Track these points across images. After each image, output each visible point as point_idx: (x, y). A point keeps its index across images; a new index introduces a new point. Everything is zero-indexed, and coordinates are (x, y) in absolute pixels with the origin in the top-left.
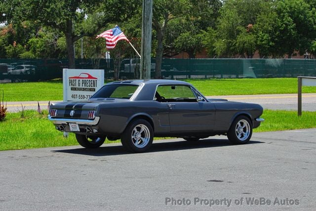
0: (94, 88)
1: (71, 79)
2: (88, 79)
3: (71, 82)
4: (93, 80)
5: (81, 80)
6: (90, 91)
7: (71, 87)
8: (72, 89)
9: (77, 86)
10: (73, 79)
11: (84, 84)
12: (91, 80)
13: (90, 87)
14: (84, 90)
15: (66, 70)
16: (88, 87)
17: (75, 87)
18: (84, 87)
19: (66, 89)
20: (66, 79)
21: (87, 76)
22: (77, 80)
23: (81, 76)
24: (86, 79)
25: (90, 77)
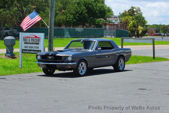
0: (38, 42)
1: (24, 38)
2: (35, 38)
3: (24, 40)
4: (38, 38)
5: (31, 38)
6: (36, 44)
7: (24, 42)
8: (25, 43)
9: (28, 42)
10: (25, 38)
11: (32, 41)
12: (36, 38)
13: (36, 42)
14: (32, 43)
15: (21, 33)
16: (35, 42)
17: (27, 42)
18: (32, 42)
19: (21, 43)
20: (21, 38)
21: (34, 36)
22: (28, 38)
23: (30, 37)
24: (34, 38)
25: (36, 37)
